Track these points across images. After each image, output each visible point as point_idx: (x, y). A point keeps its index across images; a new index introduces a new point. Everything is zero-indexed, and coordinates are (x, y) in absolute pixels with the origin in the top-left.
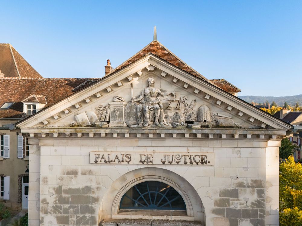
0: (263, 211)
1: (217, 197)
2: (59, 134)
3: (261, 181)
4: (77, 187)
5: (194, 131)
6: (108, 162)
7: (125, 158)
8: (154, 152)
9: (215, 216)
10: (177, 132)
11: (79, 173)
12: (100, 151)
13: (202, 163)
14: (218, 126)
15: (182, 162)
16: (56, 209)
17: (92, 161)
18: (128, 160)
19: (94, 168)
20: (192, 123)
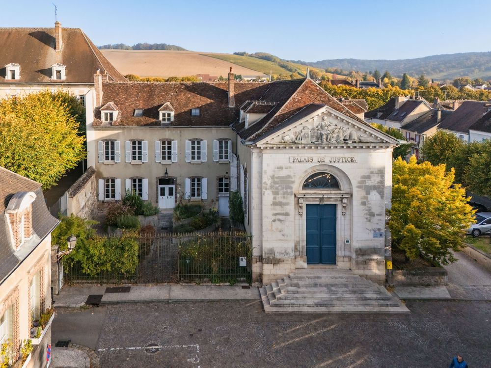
0: (384, 186)
1: (360, 179)
2: (276, 147)
3: (382, 170)
4: (283, 175)
5: (349, 145)
6: (300, 162)
7: (309, 160)
8: (325, 156)
9: (358, 189)
10: (340, 145)
11: (284, 168)
12: (296, 156)
13: (352, 161)
14: (361, 142)
15: (341, 161)
16: (272, 187)
17: (292, 161)
18: (311, 161)
19: (292, 165)
20: (347, 140)
